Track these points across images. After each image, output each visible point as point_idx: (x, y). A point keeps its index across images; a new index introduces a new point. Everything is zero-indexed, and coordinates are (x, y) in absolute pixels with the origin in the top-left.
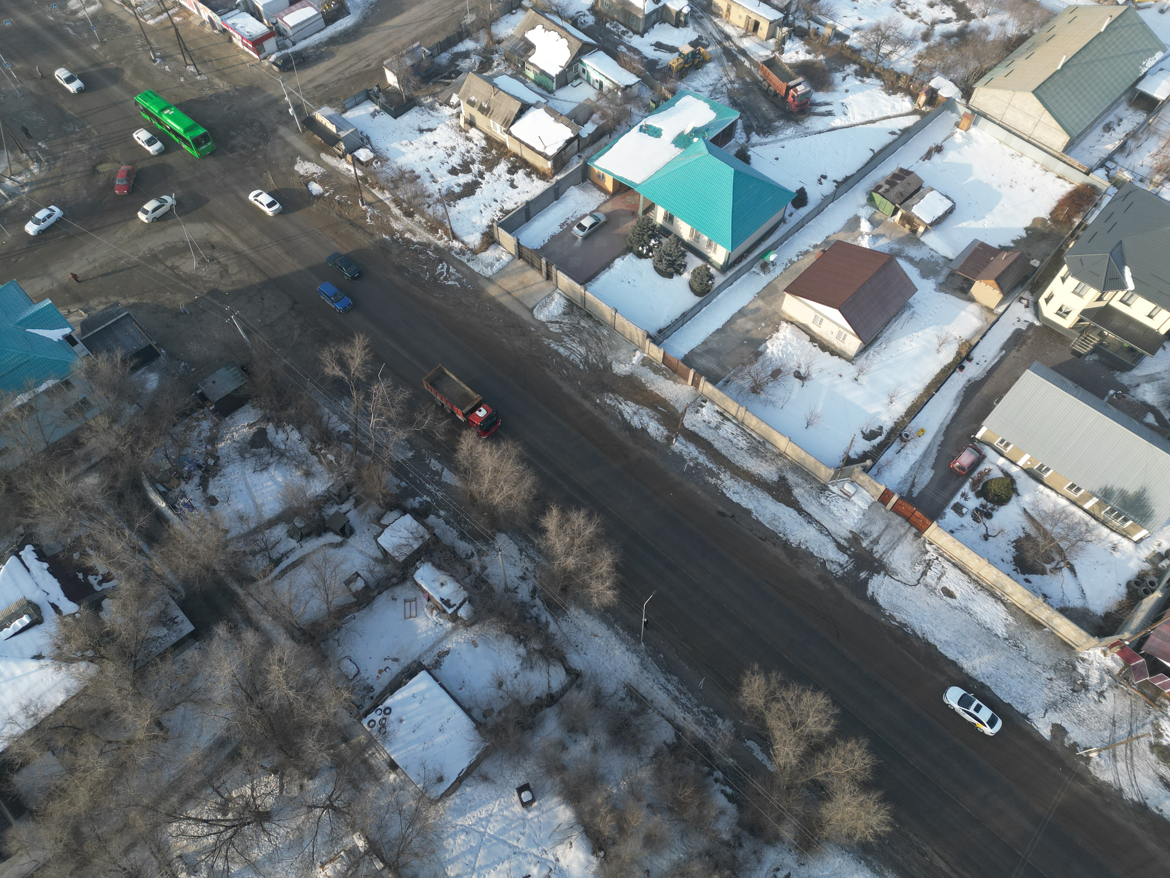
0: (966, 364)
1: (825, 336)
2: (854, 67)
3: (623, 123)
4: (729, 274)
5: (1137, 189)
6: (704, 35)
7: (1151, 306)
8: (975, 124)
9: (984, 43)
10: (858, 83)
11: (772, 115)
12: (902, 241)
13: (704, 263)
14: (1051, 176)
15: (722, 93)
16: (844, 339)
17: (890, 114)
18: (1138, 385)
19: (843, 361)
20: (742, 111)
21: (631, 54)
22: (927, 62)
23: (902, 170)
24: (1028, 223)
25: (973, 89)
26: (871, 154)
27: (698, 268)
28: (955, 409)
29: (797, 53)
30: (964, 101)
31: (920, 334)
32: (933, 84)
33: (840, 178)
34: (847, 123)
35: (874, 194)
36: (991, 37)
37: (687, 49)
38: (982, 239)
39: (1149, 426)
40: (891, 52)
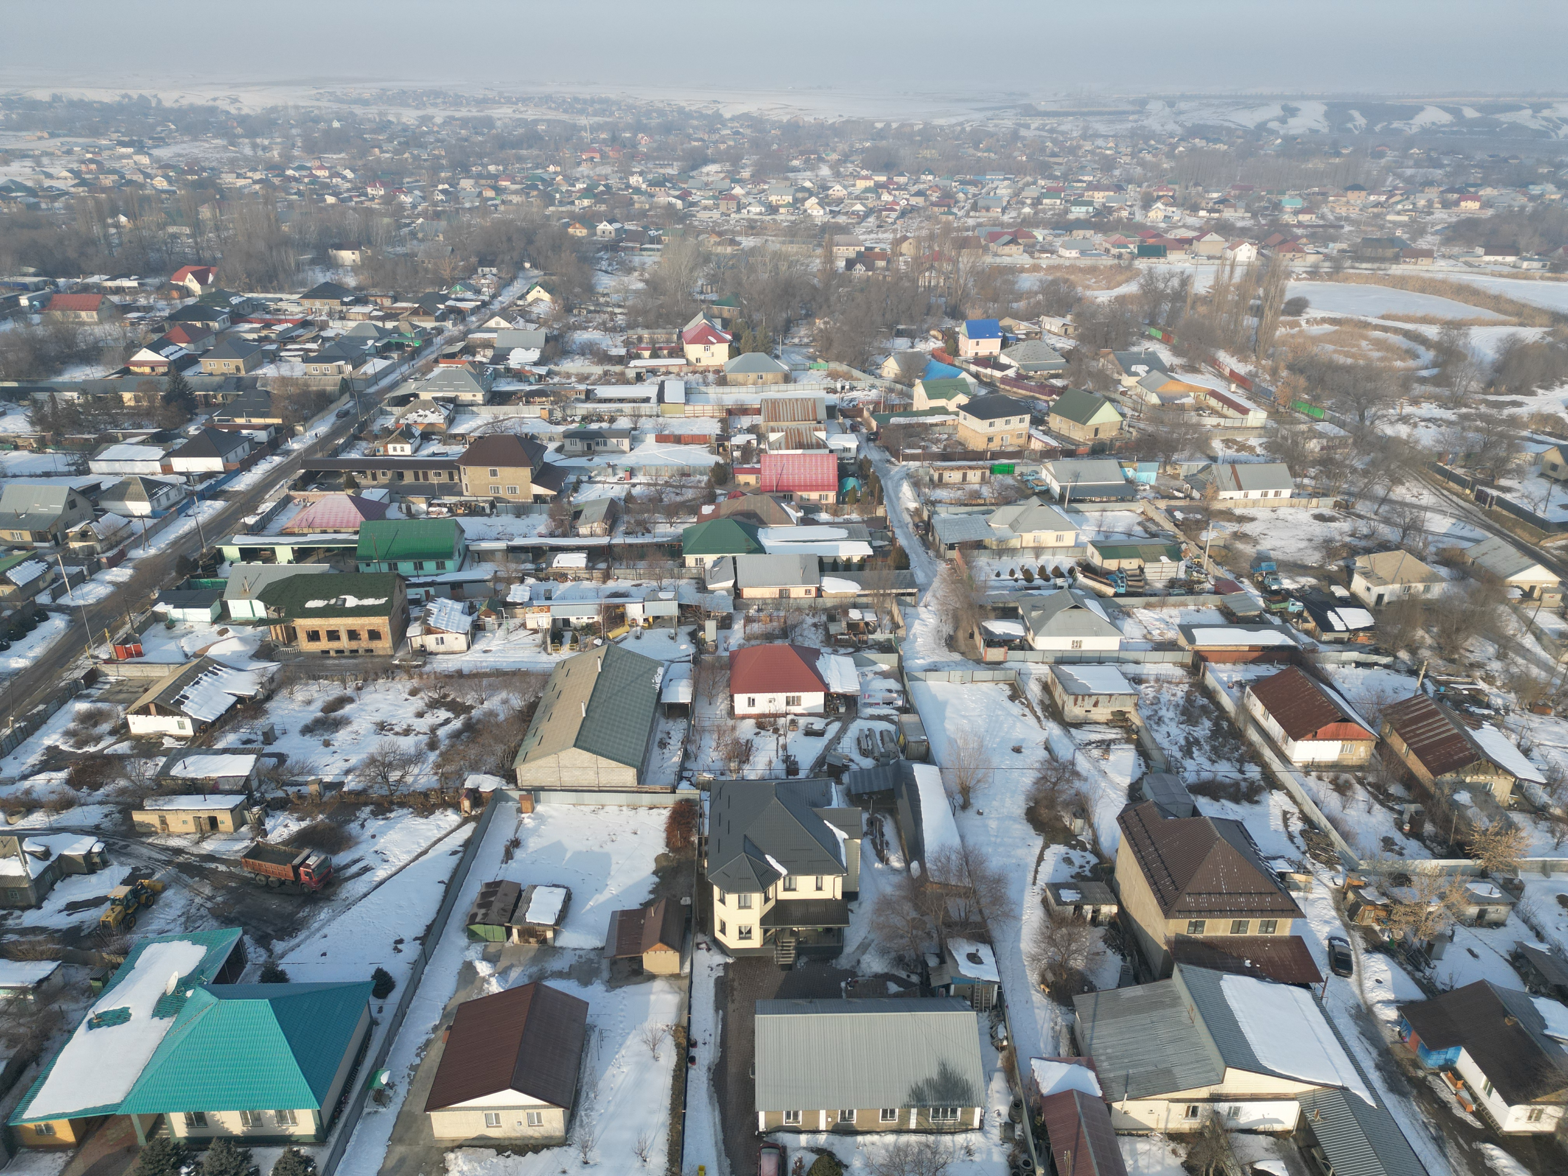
0: (694, 1052)
1: (513, 1134)
2: (368, 809)
3: (55, 1033)
4: (333, 1139)
5: (724, 782)
6: (140, 864)
7: (812, 879)
8: (537, 801)
9: (498, 725)
10: (382, 823)
11: (289, 909)
12: (537, 959)
13: (286, 1149)
14: (643, 812)
15: (202, 917)
16: (539, 1121)
17: (439, 836)
18: (859, 962)
19: (556, 1150)
20: (243, 924)
21: (31, 938)
22: (448, 768)
23: (488, 885)
24: (653, 867)
25: (514, 771)
26: (442, 887)
27: (280, 1162)
28: (717, 1113)
29: (286, 826)
30: (512, 786)
31: (623, 1052)
32: (468, 784)
33: (420, 931)
34: (394, 869)
35: (472, 927)
36: (502, 717)
37: (122, 891)
38: (620, 909)
39: (897, 995)
40: (402, 776)
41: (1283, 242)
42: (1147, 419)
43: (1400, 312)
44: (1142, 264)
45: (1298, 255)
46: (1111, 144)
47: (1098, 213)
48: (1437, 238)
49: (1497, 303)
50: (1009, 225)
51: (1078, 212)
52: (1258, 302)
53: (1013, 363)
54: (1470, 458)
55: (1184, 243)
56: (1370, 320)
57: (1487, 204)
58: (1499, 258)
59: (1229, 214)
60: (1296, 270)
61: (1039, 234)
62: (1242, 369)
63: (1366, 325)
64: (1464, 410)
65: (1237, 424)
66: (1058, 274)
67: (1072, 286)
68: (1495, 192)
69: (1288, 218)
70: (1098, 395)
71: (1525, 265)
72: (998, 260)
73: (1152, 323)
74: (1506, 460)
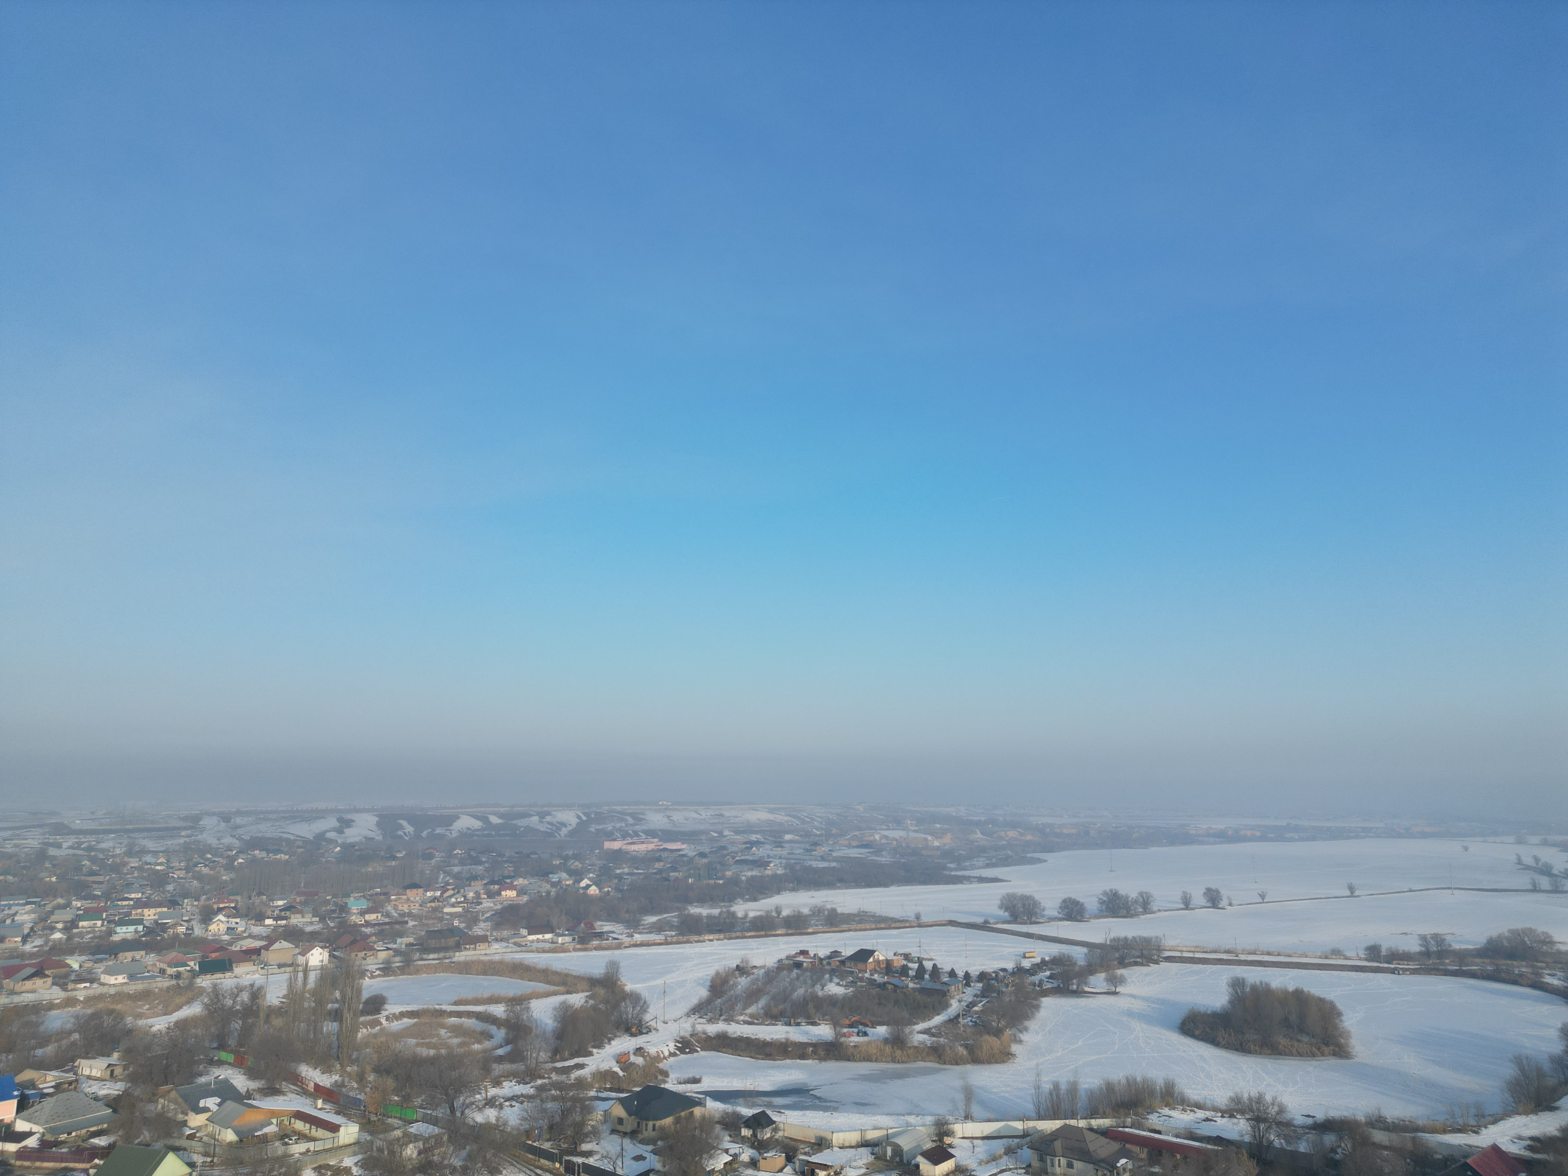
41: (354, 942)
42: (222, 1164)
43: (470, 996)
44: (205, 982)
45: (371, 953)
46: (162, 860)
47: (149, 931)
48: (488, 925)
49: (546, 975)
50: (32, 955)
51: (124, 932)
52: (336, 1005)
53: (36, 1128)
54: (554, 1130)
55: (251, 955)
56: (444, 1007)
57: (521, 892)
58: (540, 936)
59: (296, 920)
60: (370, 968)
61: (74, 963)
62: (326, 1080)
63: (442, 1013)
64: (539, 1082)
65: (329, 1146)
66: (100, 1006)
67: (119, 1016)
68: (526, 882)
69: (355, 919)
70: (158, 1145)
71: (560, 940)
72: (17, 999)
73: (222, 1047)
74: (582, 1124)
